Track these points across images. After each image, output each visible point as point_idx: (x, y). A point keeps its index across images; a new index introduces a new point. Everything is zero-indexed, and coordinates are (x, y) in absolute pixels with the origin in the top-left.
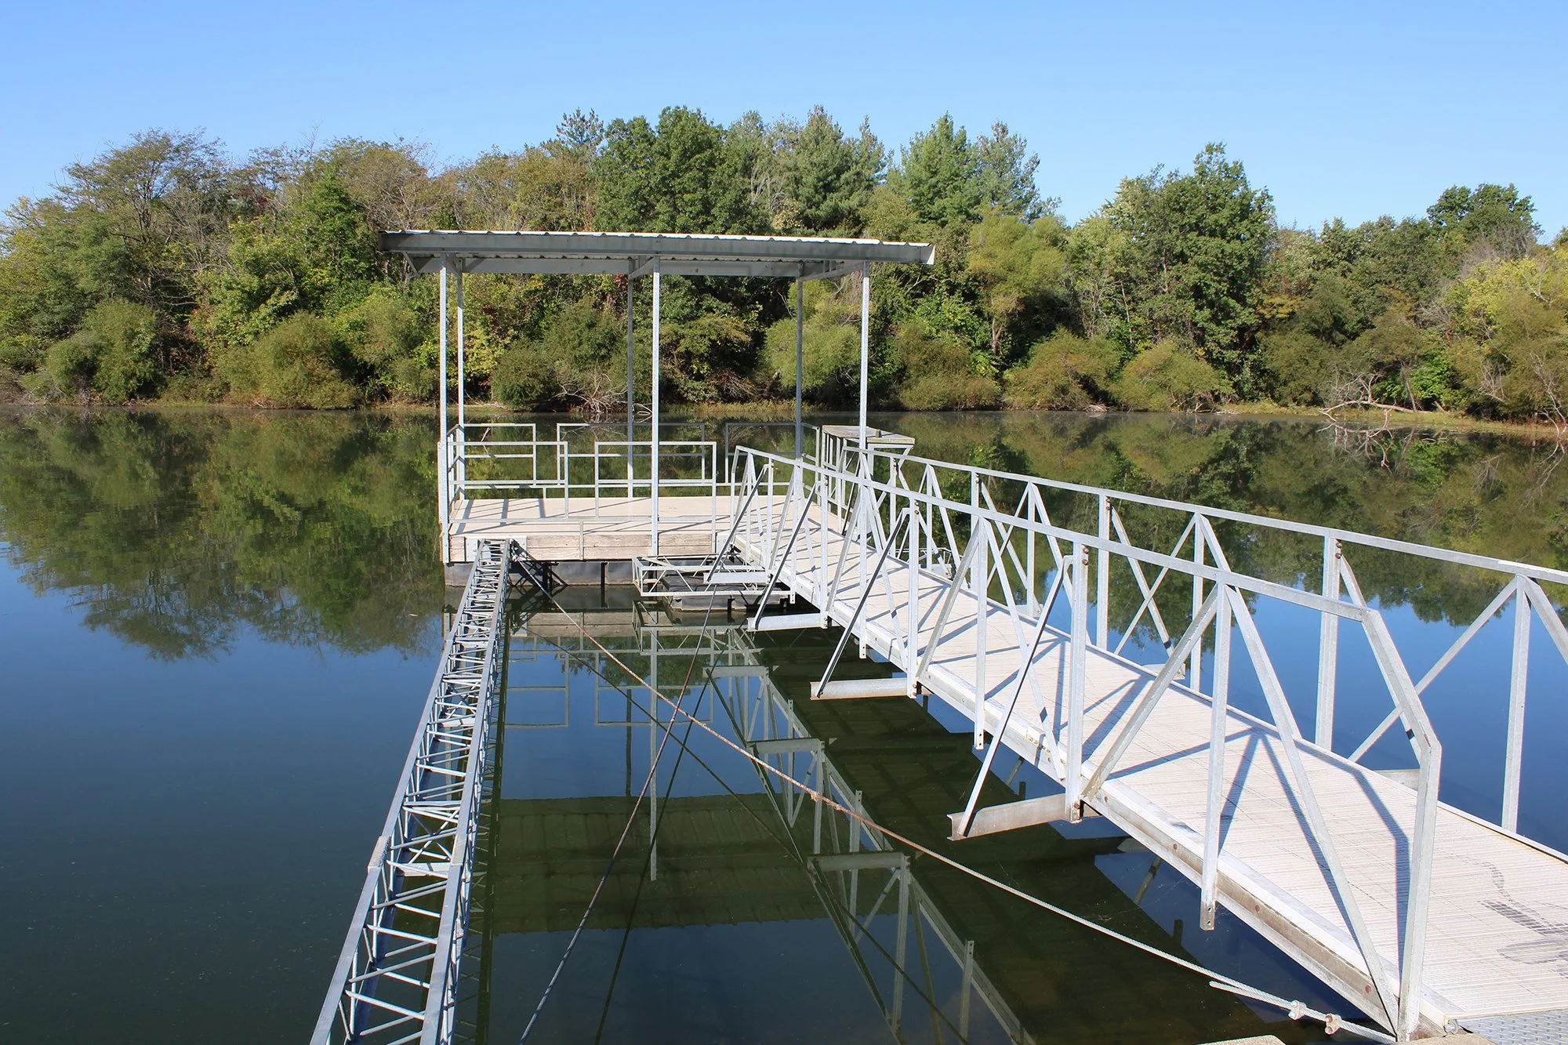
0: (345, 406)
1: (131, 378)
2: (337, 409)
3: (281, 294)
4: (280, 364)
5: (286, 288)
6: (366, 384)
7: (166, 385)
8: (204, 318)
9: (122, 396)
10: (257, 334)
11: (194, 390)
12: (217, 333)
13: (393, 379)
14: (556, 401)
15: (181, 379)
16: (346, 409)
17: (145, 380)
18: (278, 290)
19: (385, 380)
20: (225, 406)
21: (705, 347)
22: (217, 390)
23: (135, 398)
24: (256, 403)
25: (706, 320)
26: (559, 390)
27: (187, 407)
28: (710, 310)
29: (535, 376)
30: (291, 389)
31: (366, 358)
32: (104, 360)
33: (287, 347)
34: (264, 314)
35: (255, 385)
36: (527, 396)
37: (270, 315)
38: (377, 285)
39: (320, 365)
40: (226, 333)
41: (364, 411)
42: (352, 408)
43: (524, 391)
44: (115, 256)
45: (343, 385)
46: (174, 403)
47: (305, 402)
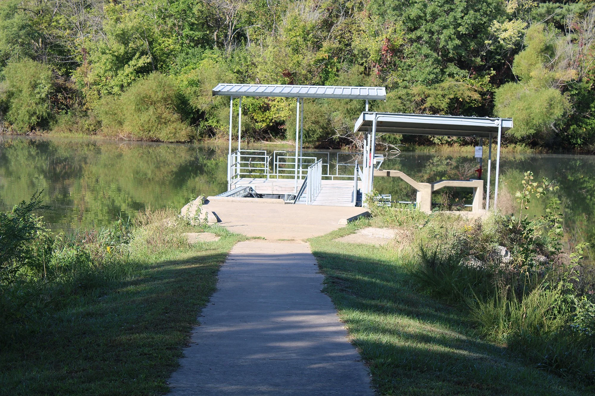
0: (183, 140)
1: (32, 115)
2: (177, 142)
3: (139, 57)
4: (139, 110)
5: (143, 53)
6: (198, 125)
7: (57, 121)
8: (85, 74)
9: (26, 128)
10: (122, 86)
11: (75, 126)
12: (92, 84)
13: (218, 122)
14: (332, 142)
15: (67, 118)
16: (184, 143)
17: (42, 117)
18: (138, 54)
19: (212, 122)
20: (98, 138)
21: (444, 104)
22: (92, 126)
23: (35, 130)
24: (121, 136)
25: (448, 83)
26: (334, 133)
27: (72, 138)
28: (451, 75)
29: (317, 122)
30: (146, 127)
31: (199, 107)
32: (14, 102)
33: (144, 97)
34: (127, 72)
35: (121, 123)
36: (310, 137)
37: (132, 73)
38: (208, 52)
39: (167, 111)
40: (99, 85)
41: (196, 144)
42: (188, 142)
43: (308, 133)
44: (23, 27)
45: (182, 125)
46: (63, 135)
47: (155, 137)
